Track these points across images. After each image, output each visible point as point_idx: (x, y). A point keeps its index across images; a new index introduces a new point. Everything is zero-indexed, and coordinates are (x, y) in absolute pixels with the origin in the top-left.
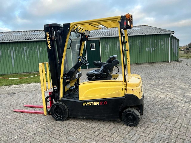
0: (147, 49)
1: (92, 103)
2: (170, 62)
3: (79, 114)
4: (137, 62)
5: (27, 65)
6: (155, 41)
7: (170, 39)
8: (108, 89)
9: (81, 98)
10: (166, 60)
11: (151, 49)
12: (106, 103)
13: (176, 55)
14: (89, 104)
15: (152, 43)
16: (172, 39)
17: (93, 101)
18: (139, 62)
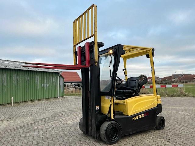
0: (42, 85)
1: (139, 116)
2: (59, 98)
3: (130, 130)
4: (34, 99)
6: (48, 78)
7: (59, 77)
8: (148, 102)
9: (130, 114)
10: (56, 97)
11: (46, 85)
12: (148, 114)
13: (63, 92)
14: (137, 117)
15: (46, 80)
16: (60, 78)
17: (140, 114)
18: (36, 99)
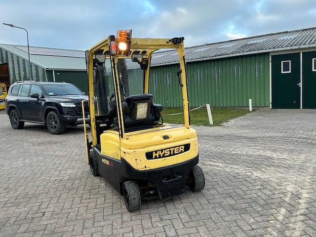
1: (106, 160)
5: (200, 95)
12: (112, 165)
